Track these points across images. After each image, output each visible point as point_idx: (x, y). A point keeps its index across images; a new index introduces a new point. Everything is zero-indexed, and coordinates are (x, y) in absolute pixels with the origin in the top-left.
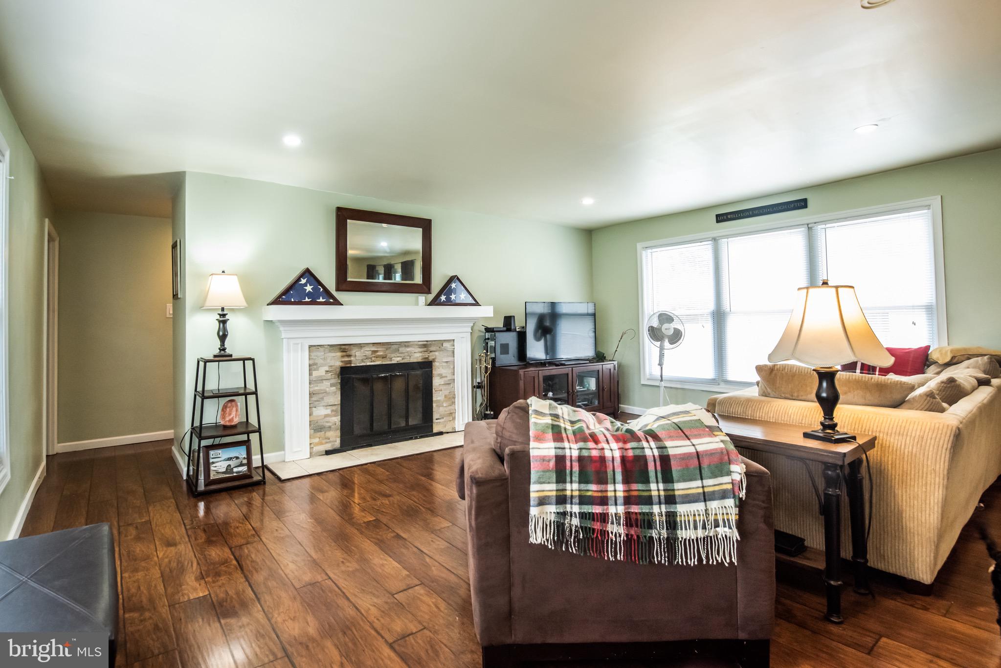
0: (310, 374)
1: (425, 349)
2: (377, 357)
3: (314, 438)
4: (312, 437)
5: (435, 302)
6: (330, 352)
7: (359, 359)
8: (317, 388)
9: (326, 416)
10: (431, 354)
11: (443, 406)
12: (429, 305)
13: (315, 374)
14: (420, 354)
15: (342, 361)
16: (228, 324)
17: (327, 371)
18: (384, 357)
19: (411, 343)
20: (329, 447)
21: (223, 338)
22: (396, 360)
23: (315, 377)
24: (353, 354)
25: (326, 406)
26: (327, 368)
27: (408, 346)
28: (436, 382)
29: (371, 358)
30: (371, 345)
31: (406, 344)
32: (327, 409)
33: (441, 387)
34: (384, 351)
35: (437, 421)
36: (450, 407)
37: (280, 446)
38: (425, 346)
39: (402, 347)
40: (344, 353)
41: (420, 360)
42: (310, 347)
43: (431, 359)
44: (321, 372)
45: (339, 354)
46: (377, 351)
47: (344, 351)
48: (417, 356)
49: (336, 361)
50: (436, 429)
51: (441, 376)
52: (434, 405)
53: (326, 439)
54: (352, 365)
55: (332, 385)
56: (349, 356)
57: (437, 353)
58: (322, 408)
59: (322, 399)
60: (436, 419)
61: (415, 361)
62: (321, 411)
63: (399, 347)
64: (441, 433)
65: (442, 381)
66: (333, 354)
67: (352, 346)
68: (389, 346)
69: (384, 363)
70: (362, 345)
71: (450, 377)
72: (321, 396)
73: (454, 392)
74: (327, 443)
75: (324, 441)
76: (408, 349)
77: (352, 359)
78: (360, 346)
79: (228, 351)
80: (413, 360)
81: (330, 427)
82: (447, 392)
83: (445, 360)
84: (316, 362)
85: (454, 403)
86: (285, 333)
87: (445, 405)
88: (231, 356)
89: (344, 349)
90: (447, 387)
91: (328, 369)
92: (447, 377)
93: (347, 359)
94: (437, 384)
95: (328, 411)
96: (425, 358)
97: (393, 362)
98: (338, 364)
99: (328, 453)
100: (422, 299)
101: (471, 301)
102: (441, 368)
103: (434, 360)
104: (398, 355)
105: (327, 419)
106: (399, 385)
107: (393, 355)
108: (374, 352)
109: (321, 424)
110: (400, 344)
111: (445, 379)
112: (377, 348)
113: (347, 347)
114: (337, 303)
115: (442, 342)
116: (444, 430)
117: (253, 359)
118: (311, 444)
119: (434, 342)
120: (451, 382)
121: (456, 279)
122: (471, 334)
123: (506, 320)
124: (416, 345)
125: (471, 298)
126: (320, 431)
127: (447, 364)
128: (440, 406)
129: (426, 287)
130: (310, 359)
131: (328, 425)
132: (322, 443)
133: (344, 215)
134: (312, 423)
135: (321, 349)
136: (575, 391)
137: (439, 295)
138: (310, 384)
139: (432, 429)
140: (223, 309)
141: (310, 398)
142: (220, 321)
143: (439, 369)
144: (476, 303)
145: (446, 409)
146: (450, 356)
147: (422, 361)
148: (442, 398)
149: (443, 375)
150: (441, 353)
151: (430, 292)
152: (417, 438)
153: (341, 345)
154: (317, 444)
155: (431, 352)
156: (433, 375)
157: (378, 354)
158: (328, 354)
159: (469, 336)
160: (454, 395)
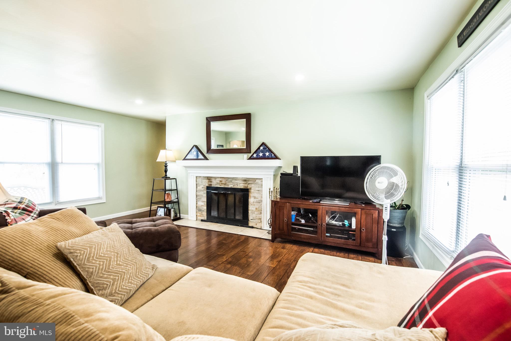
1: (246, 182)
2: (222, 184)
3: (198, 213)
5: (250, 158)
6: (204, 179)
7: (215, 184)
8: (198, 194)
9: (202, 206)
11: (255, 214)
12: (248, 159)
13: (198, 187)
14: (243, 185)
15: (208, 184)
16: (168, 167)
17: (202, 187)
18: (225, 184)
19: (238, 179)
20: (203, 218)
21: (166, 171)
22: (230, 186)
23: (199, 189)
24: (213, 181)
25: (202, 202)
26: (203, 186)
29: (220, 184)
30: (220, 178)
31: (235, 179)
32: (202, 203)
33: (255, 203)
34: (225, 181)
35: (251, 220)
36: (259, 215)
37: (187, 213)
38: (245, 180)
39: (234, 180)
40: (209, 181)
41: (242, 187)
42: (196, 177)
43: (249, 187)
45: (207, 181)
47: (209, 180)
48: (241, 186)
49: (206, 183)
50: (250, 225)
51: (255, 198)
52: (250, 212)
53: (202, 214)
54: (212, 186)
55: (204, 193)
56: (211, 182)
57: (253, 185)
58: (201, 202)
59: (201, 198)
60: (251, 219)
62: (200, 203)
63: (232, 180)
64: (252, 227)
66: (205, 181)
67: (212, 178)
68: (227, 179)
69: (225, 187)
70: (216, 178)
71: (259, 199)
72: (201, 197)
73: (262, 207)
74: (203, 216)
76: (236, 181)
77: (212, 183)
78: (215, 178)
79: (168, 176)
80: (239, 187)
82: (257, 207)
83: (257, 189)
84: (199, 183)
85: (261, 213)
86: (190, 171)
87: (256, 213)
88: (170, 177)
89: (209, 179)
90: (258, 204)
92: (258, 198)
94: (252, 201)
95: (203, 204)
96: (246, 187)
98: (207, 185)
99: (202, 220)
100: (246, 156)
101: (275, 157)
102: (255, 193)
103: (251, 189)
104: (232, 184)
105: (202, 207)
106: (231, 199)
107: (229, 184)
108: (221, 181)
109: (200, 208)
110: (233, 178)
112: (222, 179)
113: (210, 178)
114: (206, 158)
115: (255, 179)
116: (254, 226)
117: (176, 179)
118: (197, 215)
119: (250, 179)
120: (260, 202)
121: (263, 144)
122: (275, 176)
123: (295, 168)
124: (240, 180)
125: (273, 155)
126: (200, 211)
127: (258, 191)
128: (253, 213)
129: (248, 150)
130: (196, 182)
131: (203, 209)
132: (201, 216)
133: (209, 120)
134: (197, 207)
135: (201, 178)
136: (324, 224)
137: (253, 154)
138: (196, 192)
139: (248, 224)
140: (166, 162)
141: (196, 197)
142: (165, 166)
143: (253, 194)
144: (276, 158)
145: (256, 215)
146: (260, 187)
147: (243, 188)
148: (254, 209)
149: (256, 197)
150: (255, 185)
151: (250, 153)
152: (238, 226)
153: (208, 177)
154: (199, 216)
155: (249, 184)
156: (249, 196)
157: (223, 182)
158: (203, 181)
159: (272, 177)
160: (262, 209)
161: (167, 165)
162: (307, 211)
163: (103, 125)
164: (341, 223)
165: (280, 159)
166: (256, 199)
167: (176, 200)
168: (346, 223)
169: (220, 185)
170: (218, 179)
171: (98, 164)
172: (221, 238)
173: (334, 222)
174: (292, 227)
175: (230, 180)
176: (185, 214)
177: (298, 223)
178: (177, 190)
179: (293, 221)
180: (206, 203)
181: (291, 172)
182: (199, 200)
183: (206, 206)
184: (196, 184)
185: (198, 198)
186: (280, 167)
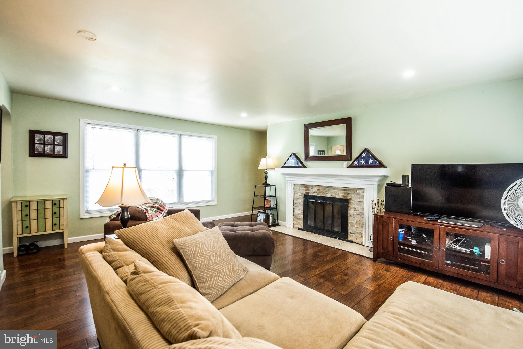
0: (294, 195)
1: (345, 192)
3: (295, 221)
4: (294, 220)
5: (351, 166)
6: (301, 187)
7: (312, 192)
8: (295, 201)
9: (299, 214)
10: (349, 195)
11: (355, 227)
12: (347, 167)
13: (296, 195)
14: (342, 194)
15: (305, 192)
16: (268, 174)
17: (300, 195)
18: (323, 193)
19: (337, 188)
20: (300, 227)
21: (266, 178)
22: (328, 195)
24: (310, 190)
25: (299, 210)
27: (334, 189)
28: (351, 212)
29: (317, 192)
30: (317, 186)
31: (334, 188)
32: (299, 211)
33: (355, 216)
34: (323, 190)
35: (351, 234)
36: (360, 229)
37: (285, 220)
38: (344, 190)
39: (332, 189)
41: (341, 197)
42: (294, 185)
43: (348, 198)
44: (297, 196)
45: (305, 189)
46: (319, 190)
47: (307, 188)
48: (340, 195)
49: (303, 191)
50: (350, 238)
51: (355, 209)
52: (349, 224)
53: (299, 223)
54: (309, 194)
55: (301, 201)
56: (309, 190)
57: (353, 195)
58: (298, 210)
60: (351, 233)
61: (338, 197)
63: (330, 189)
64: (352, 242)
65: (356, 212)
66: (303, 189)
67: (309, 186)
68: (325, 188)
69: (322, 196)
71: (361, 211)
72: (298, 205)
73: (363, 220)
75: (298, 224)
76: (335, 191)
77: (309, 191)
78: (313, 186)
81: (300, 219)
82: (358, 220)
83: (358, 200)
84: (296, 191)
85: (362, 227)
86: (288, 178)
87: (356, 227)
88: (269, 184)
89: (307, 187)
90: (359, 216)
91: (300, 194)
92: (359, 210)
93: (307, 191)
96: (345, 197)
97: (327, 196)
98: (304, 193)
99: (299, 229)
100: (346, 163)
101: (379, 165)
102: (356, 204)
103: (350, 199)
104: (330, 193)
105: (299, 215)
106: (329, 209)
107: (327, 193)
108: (318, 190)
109: (297, 216)
110: (331, 187)
111: (358, 211)
112: (320, 188)
114: (304, 166)
115: (355, 189)
116: (354, 241)
117: (275, 186)
118: (294, 223)
119: (350, 189)
120: (362, 214)
121: (366, 151)
122: (380, 186)
123: (405, 178)
124: (339, 189)
125: (377, 162)
126: (297, 219)
127: (359, 203)
128: (353, 226)
129: (347, 157)
130: (294, 189)
131: (300, 217)
132: (297, 224)
133: (308, 127)
134: (294, 215)
135: (298, 186)
136: (442, 248)
137: (354, 161)
138: (294, 199)
139: (347, 238)
140: (266, 169)
141: (294, 204)
142: (265, 173)
143: (354, 205)
144: (381, 165)
145: (357, 229)
146: (361, 199)
147: (343, 198)
148: (354, 222)
149: (357, 209)
150: (356, 195)
151: (351, 160)
152: (336, 238)
153: (305, 185)
154: (296, 224)
155: (348, 194)
156: (349, 207)
157: (320, 191)
158: (300, 188)
159: (376, 187)
160: (363, 222)
161: (268, 172)
162: (420, 230)
163: (216, 137)
164: (468, 250)
165: (387, 167)
166: (356, 211)
167: (275, 207)
168: (476, 250)
169: (318, 194)
170: (315, 188)
171: (212, 171)
172: (316, 250)
173: (457, 247)
174: (399, 247)
175: (328, 188)
176: (283, 221)
177: (407, 243)
178: (276, 196)
179: (401, 240)
180: (303, 211)
181: (400, 182)
182: (296, 207)
183: (302, 215)
184: (294, 192)
185: (295, 206)
186: (386, 177)
